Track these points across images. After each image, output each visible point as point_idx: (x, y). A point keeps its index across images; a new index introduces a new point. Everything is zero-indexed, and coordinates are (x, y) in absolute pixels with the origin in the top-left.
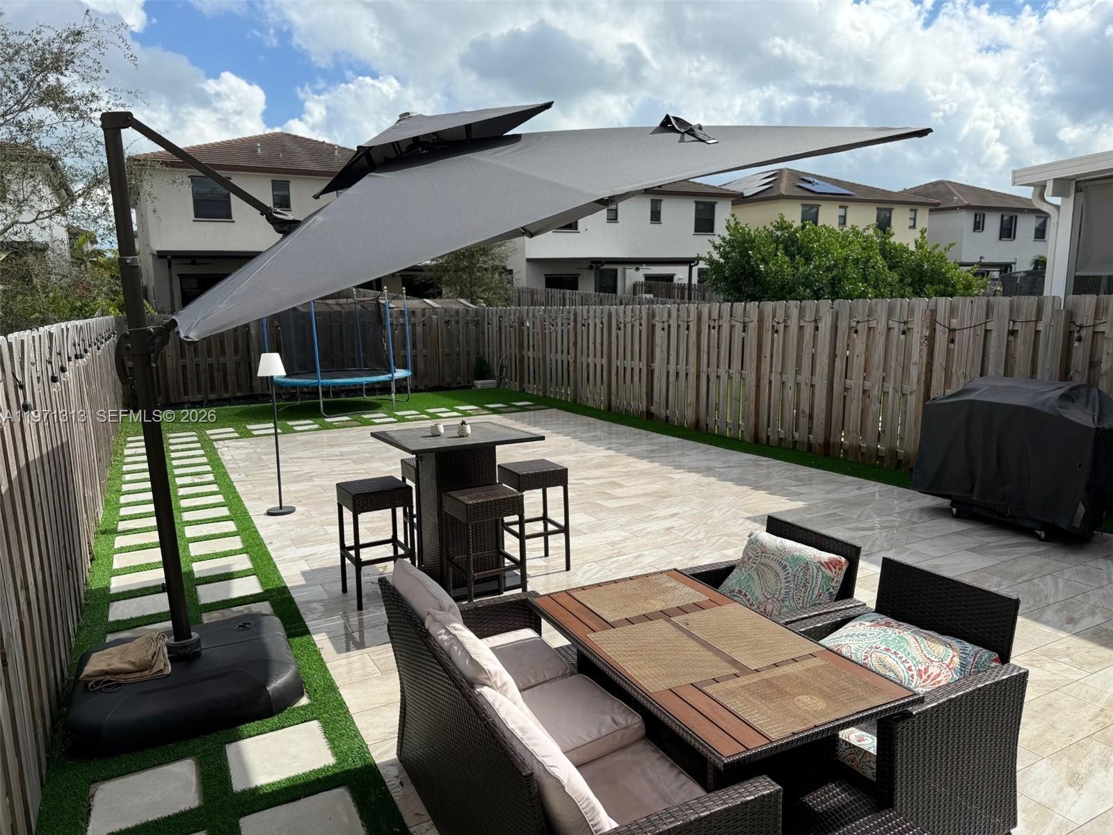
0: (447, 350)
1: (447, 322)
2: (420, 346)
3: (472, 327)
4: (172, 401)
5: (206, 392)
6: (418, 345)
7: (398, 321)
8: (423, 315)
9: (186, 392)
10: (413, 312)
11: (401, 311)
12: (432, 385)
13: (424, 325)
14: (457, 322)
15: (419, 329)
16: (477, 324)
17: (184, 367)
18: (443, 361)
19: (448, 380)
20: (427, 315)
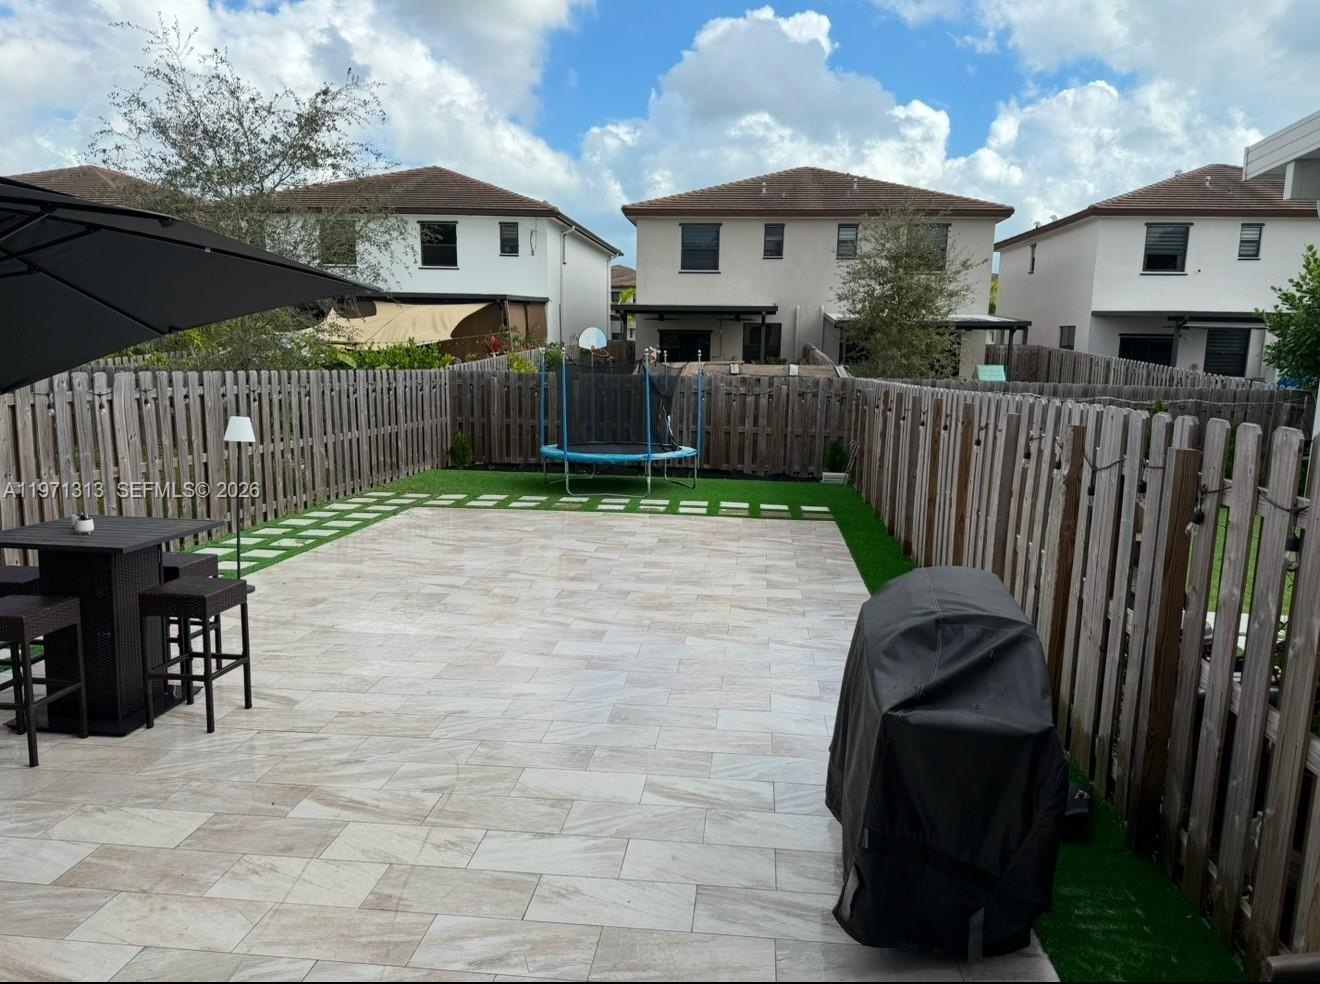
0: (799, 431)
1: (802, 395)
2: (762, 421)
3: (835, 403)
4: (496, 459)
5: (527, 455)
6: (760, 420)
7: (738, 390)
8: (771, 384)
9: (508, 454)
10: (759, 380)
11: (744, 378)
12: (773, 472)
13: (770, 396)
14: (815, 395)
15: (763, 401)
16: (842, 400)
17: (508, 426)
18: (792, 443)
19: (796, 468)
20: (775, 384)
